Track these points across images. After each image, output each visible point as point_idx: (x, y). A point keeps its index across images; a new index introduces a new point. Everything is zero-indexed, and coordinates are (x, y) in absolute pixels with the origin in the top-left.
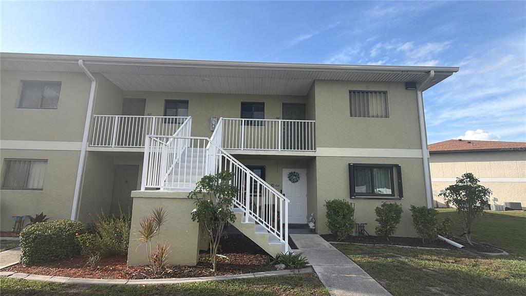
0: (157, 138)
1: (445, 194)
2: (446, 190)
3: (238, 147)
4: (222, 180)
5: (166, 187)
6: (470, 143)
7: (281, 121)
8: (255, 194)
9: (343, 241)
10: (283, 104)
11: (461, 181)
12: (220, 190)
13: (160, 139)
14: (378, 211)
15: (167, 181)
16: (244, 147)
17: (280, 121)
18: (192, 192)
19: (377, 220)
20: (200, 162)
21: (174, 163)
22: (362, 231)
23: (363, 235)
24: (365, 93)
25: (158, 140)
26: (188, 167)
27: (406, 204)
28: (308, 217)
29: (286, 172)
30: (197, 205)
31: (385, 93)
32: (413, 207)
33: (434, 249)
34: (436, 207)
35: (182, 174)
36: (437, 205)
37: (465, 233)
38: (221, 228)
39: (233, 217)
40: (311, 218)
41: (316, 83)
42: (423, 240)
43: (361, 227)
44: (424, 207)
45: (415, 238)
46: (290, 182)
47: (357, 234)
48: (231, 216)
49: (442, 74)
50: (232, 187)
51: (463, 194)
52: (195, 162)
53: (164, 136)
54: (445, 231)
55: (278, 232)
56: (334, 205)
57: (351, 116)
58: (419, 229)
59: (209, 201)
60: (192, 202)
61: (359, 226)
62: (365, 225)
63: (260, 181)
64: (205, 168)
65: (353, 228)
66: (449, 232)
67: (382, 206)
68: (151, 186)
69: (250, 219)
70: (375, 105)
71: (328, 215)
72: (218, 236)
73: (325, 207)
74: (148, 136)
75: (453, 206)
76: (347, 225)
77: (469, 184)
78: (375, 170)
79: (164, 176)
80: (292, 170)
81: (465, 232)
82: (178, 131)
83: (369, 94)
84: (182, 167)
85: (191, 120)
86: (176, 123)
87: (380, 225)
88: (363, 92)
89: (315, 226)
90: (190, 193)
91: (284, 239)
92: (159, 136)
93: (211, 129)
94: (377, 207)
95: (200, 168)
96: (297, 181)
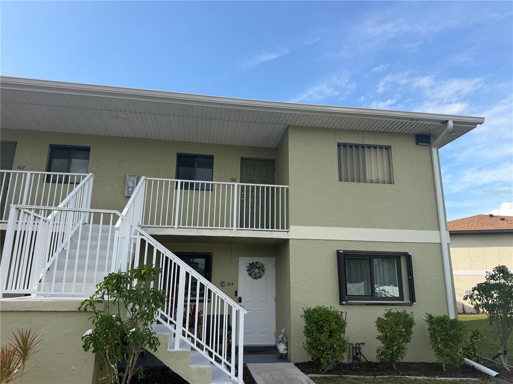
0: (30, 209)
1: (471, 297)
2: (473, 291)
3: (169, 224)
4: (139, 280)
5: (42, 292)
6: (503, 219)
7: (238, 185)
8: (193, 298)
9: (329, 372)
10: (242, 159)
11: (493, 277)
12: (135, 297)
13: (37, 211)
14: (381, 324)
15: (43, 281)
16: (179, 224)
17: (236, 184)
18: (86, 300)
19: (379, 338)
20: (103, 248)
21: (59, 249)
22: (357, 355)
23: (360, 361)
24: (360, 147)
25: (32, 213)
26: (82, 257)
27: (419, 312)
28: (277, 335)
29: (244, 263)
30: (94, 322)
31: (388, 148)
32: (430, 317)
33: (458, 379)
34: (462, 312)
35: (71, 267)
36: (464, 310)
37: (499, 354)
38: (132, 361)
39: (154, 343)
40: (281, 336)
41: (290, 131)
42: (444, 366)
43: (356, 348)
44: (445, 316)
45: (433, 364)
46: (251, 277)
47: (351, 361)
48: (152, 341)
49: (464, 126)
50: (156, 293)
51: (495, 295)
52: (94, 247)
53: (43, 208)
54: (474, 350)
55: (227, 363)
56: (316, 316)
57: (340, 180)
58: (438, 350)
59: (114, 316)
60: (84, 317)
61: (353, 348)
62: (361, 346)
63: (201, 279)
64: (110, 258)
65: (344, 351)
66: (479, 352)
67: (386, 315)
68: (13, 291)
69: (183, 344)
70: (374, 165)
71: (308, 332)
72: (128, 376)
73: (303, 318)
74: (15, 206)
75: (484, 315)
76: (335, 346)
77: (502, 281)
78: (375, 261)
79: (39, 273)
80: (253, 260)
81: (500, 352)
82: (68, 197)
83: (366, 150)
84: (72, 257)
85: (92, 180)
86: (66, 182)
87: (383, 345)
88: (357, 146)
89: (287, 349)
90: (83, 303)
91: (237, 375)
92: (35, 207)
93: (126, 194)
94: (379, 318)
95: (102, 258)
96: (261, 276)
